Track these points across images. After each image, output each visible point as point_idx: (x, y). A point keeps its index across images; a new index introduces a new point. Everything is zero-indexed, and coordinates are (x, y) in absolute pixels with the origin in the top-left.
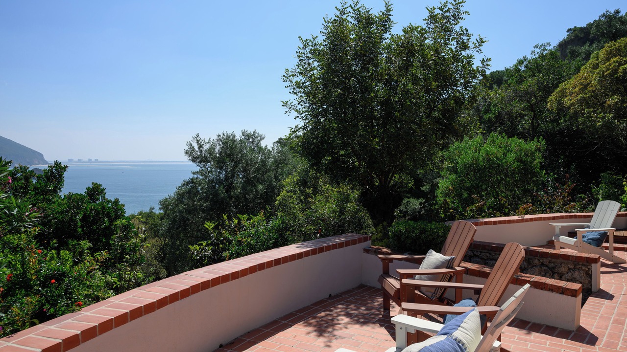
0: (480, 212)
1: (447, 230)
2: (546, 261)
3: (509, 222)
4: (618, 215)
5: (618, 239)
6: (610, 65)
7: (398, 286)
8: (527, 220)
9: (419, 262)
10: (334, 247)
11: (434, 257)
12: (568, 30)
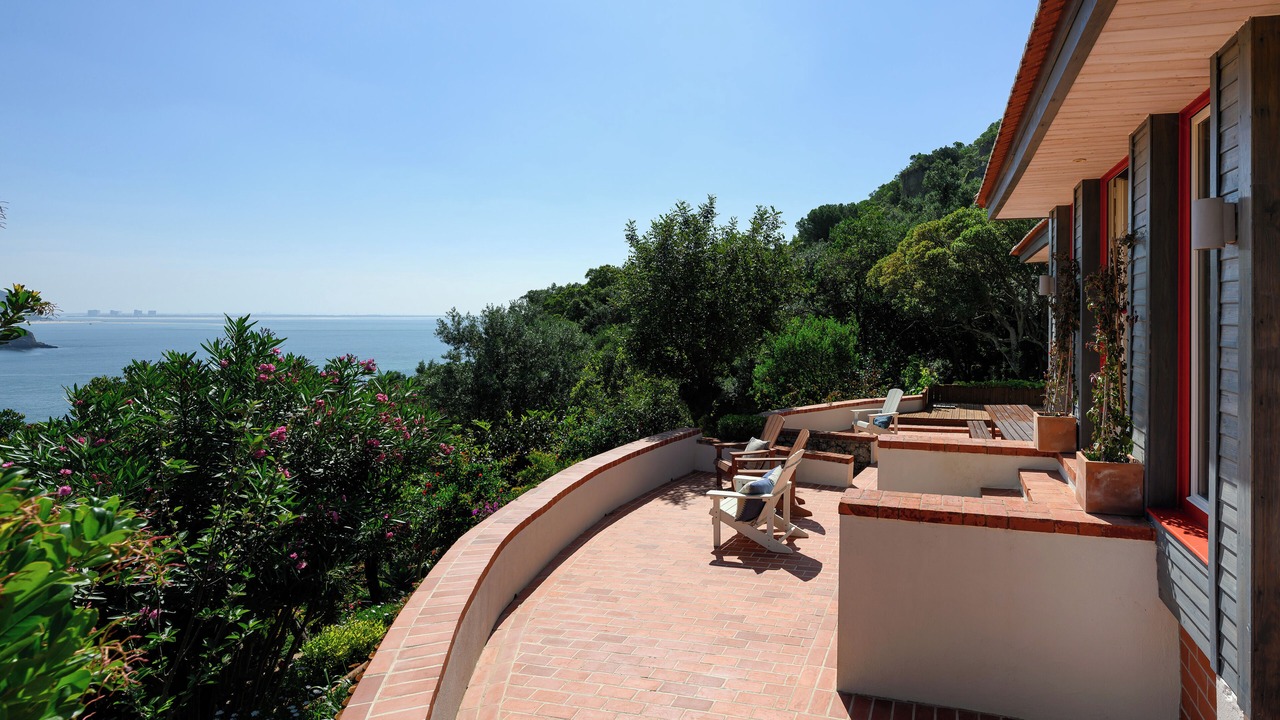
0: (795, 401)
1: (765, 420)
2: (840, 442)
3: (818, 409)
4: (902, 400)
5: (901, 421)
6: (919, 249)
7: (730, 464)
8: (834, 407)
9: (743, 448)
10: (676, 439)
11: (755, 443)
12: (912, 157)
